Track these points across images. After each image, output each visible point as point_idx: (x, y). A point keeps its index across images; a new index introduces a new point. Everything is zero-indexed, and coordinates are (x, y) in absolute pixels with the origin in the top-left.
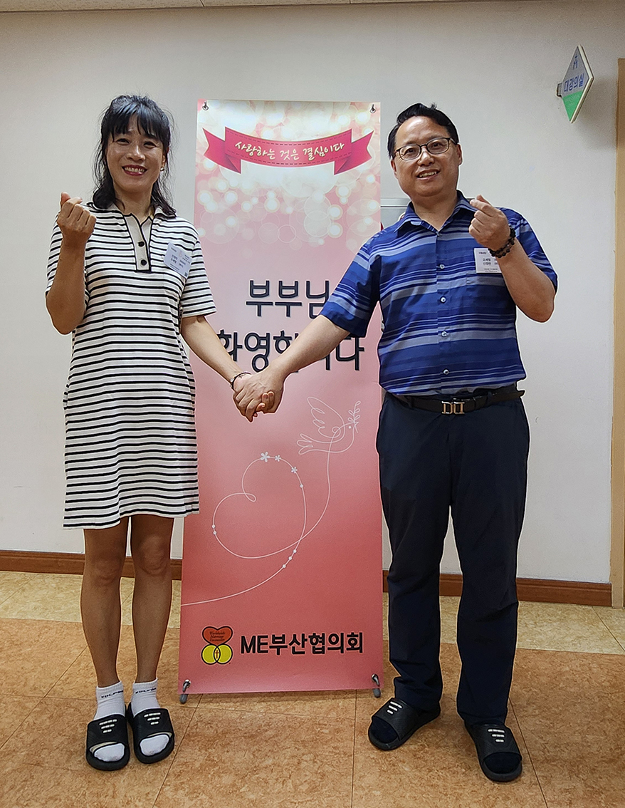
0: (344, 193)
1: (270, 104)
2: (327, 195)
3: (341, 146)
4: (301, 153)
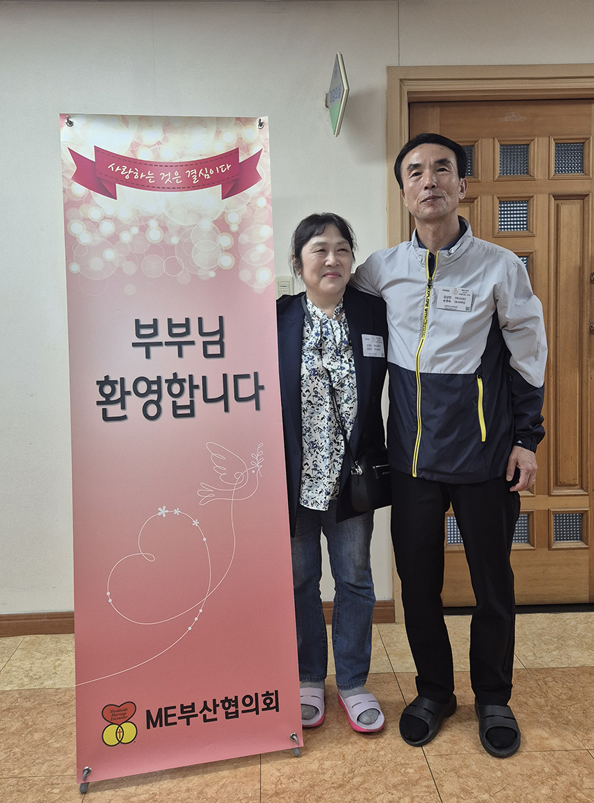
0: (233, 220)
1: (145, 121)
2: (215, 222)
3: (228, 167)
4: (184, 176)
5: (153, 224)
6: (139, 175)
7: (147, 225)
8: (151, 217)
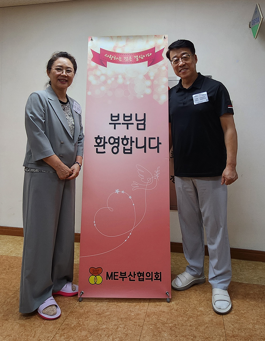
0: (152, 75)
1: (119, 37)
2: (144, 76)
3: (151, 54)
4: (133, 58)
5: (120, 76)
6: (116, 58)
7: (118, 77)
8: (119, 74)
